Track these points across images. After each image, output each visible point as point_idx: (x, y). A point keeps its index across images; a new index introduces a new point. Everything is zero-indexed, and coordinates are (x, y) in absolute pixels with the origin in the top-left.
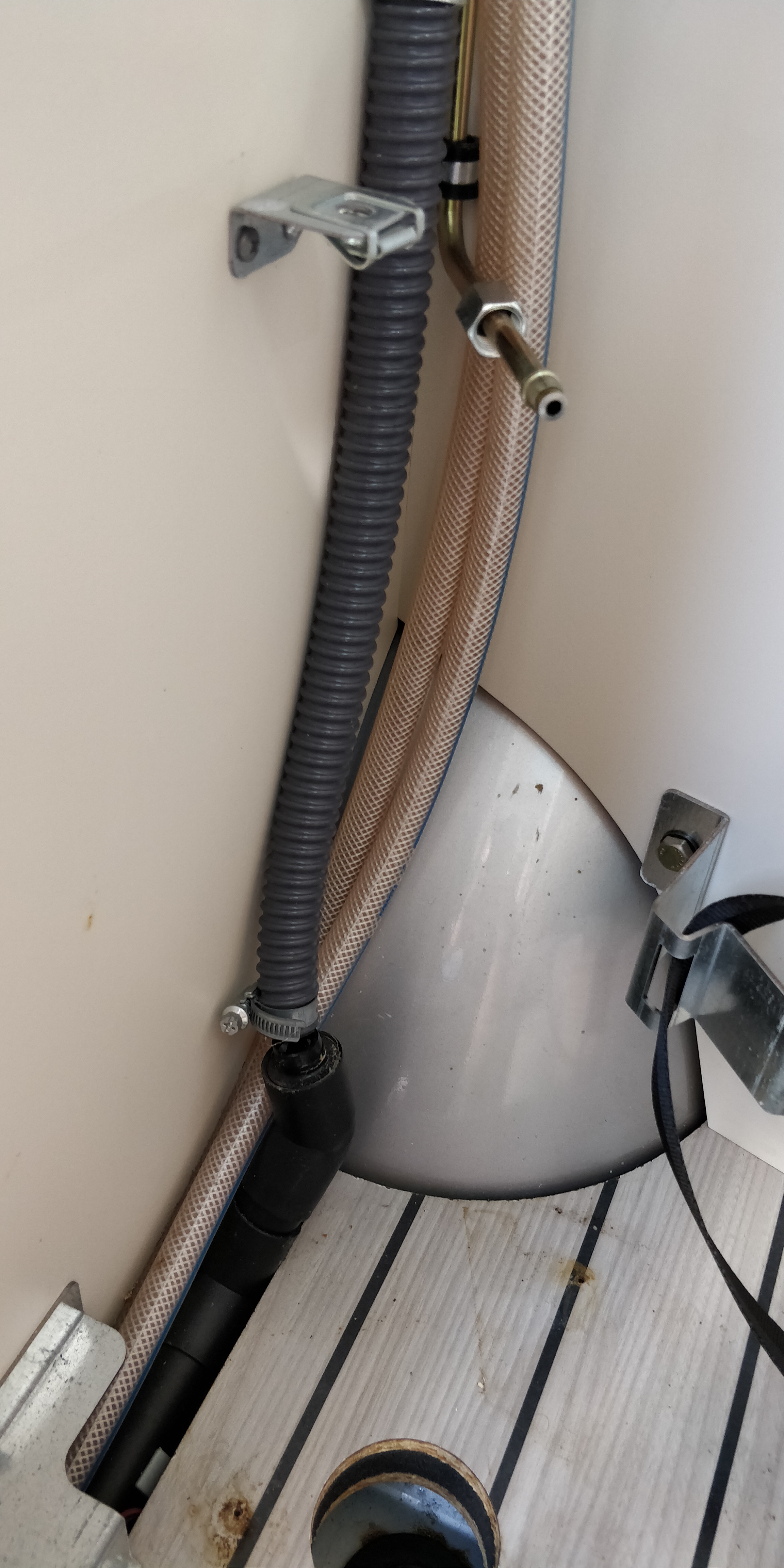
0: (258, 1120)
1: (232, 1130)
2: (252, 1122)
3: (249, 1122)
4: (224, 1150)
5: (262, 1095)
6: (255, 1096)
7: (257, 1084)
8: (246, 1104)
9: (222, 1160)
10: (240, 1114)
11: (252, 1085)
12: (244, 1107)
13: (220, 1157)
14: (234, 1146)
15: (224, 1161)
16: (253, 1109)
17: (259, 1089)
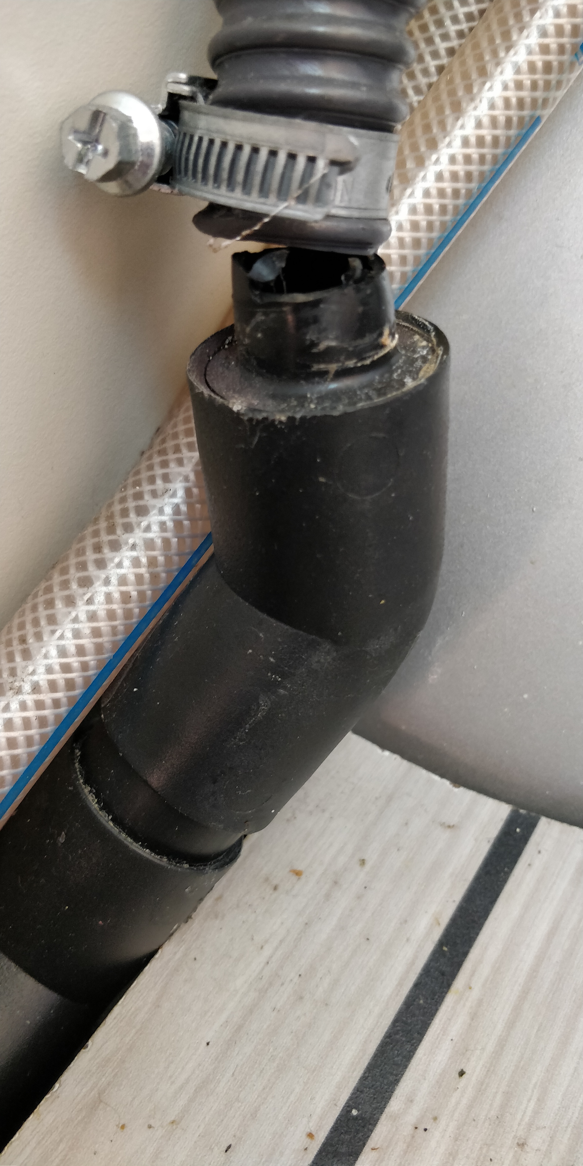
0: (166, 542)
1: (91, 556)
2: (149, 545)
3: (140, 543)
4: (59, 604)
5: (186, 479)
6: (166, 478)
7: (177, 449)
8: (139, 496)
9: (46, 629)
10: (119, 521)
11: (162, 452)
12: (131, 504)
13: (43, 622)
14: (86, 597)
15: (53, 632)
16: (155, 511)
17: (180, 462)
